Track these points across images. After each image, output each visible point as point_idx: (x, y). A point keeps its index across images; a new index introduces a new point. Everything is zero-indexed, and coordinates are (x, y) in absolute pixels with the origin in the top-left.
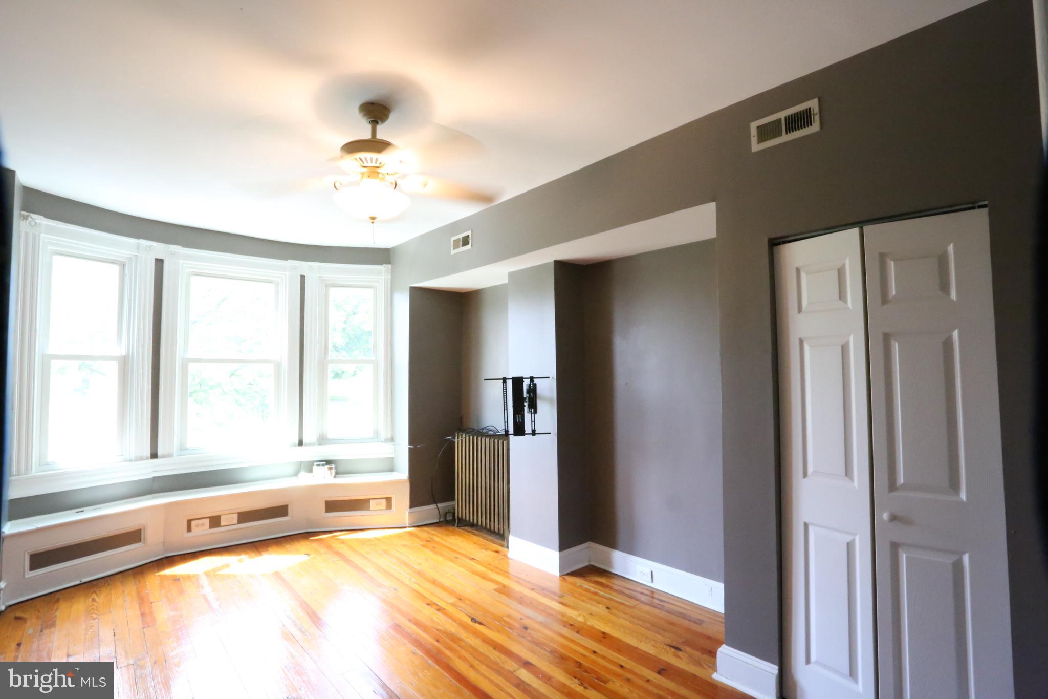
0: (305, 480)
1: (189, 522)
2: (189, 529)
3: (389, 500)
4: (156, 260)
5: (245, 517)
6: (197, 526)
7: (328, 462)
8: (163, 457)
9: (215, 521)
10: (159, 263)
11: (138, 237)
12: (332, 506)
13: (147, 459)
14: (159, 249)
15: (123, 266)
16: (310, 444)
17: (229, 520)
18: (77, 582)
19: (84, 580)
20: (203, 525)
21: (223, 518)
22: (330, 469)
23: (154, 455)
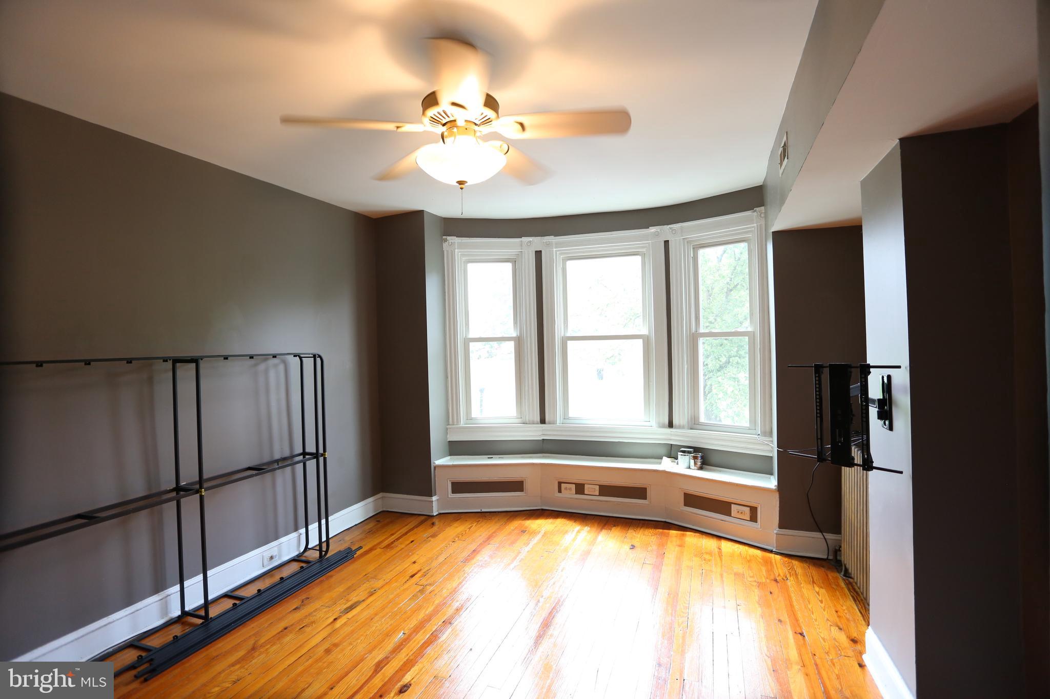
0: (667, 465)
1: (560, 484)
2: (560, 491)
3: (753, 511)
4: (536, 252)
5: (606, 490)
6: (566, 489)
7: (696, 450)
8: (549, 423)
9: (580, 489)
10: (538, 254)
11: (520, 236)
12: (692, 500)
13: (537, 424)
14: (537, 242)
15: (514, 262)
16: (680, 427)
17: (592, 489)
18: (479, 511)
19: (483, 510)
20: (570, 489)
21: (586, 486)
22: (695, 458)
23: (543, 421)
